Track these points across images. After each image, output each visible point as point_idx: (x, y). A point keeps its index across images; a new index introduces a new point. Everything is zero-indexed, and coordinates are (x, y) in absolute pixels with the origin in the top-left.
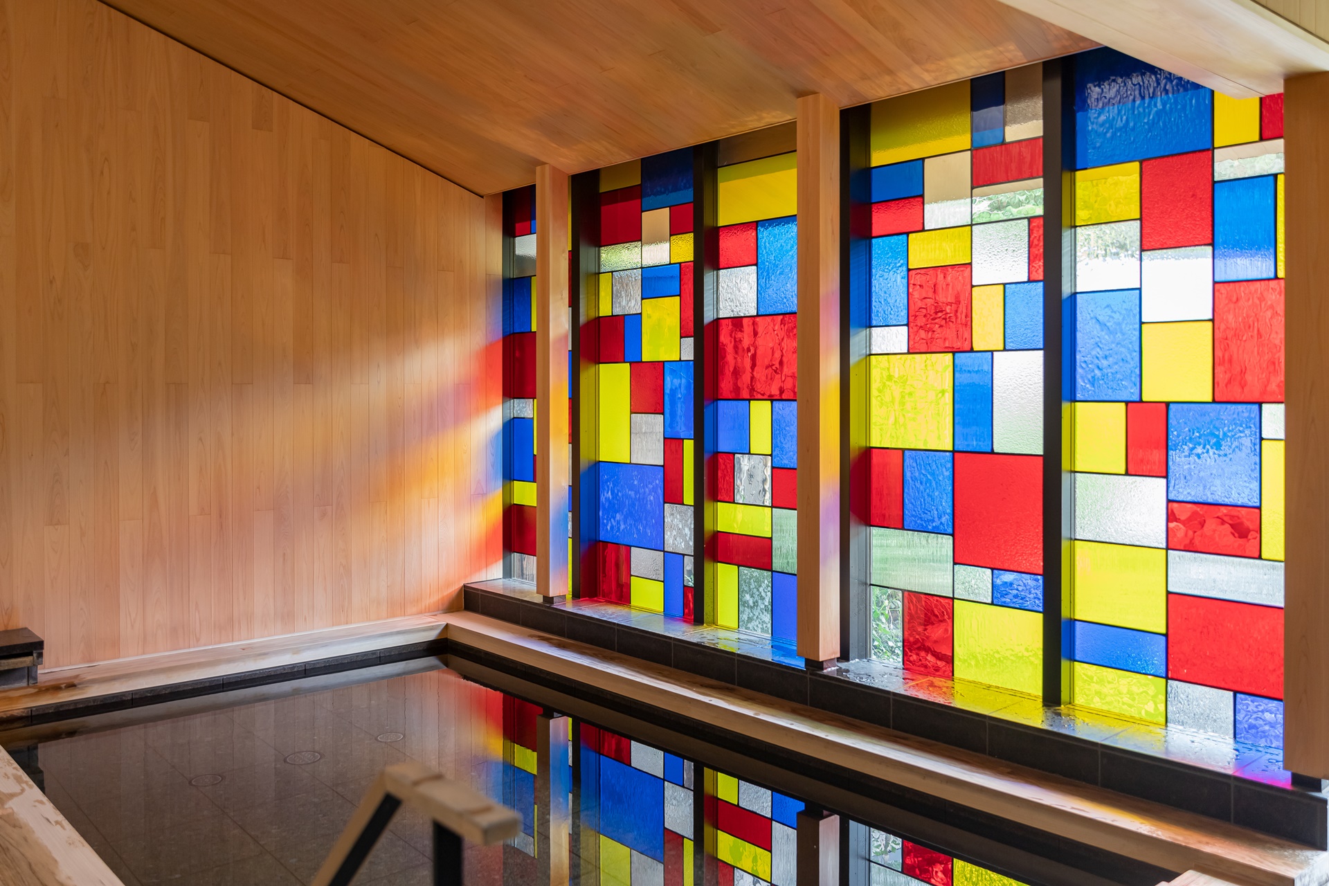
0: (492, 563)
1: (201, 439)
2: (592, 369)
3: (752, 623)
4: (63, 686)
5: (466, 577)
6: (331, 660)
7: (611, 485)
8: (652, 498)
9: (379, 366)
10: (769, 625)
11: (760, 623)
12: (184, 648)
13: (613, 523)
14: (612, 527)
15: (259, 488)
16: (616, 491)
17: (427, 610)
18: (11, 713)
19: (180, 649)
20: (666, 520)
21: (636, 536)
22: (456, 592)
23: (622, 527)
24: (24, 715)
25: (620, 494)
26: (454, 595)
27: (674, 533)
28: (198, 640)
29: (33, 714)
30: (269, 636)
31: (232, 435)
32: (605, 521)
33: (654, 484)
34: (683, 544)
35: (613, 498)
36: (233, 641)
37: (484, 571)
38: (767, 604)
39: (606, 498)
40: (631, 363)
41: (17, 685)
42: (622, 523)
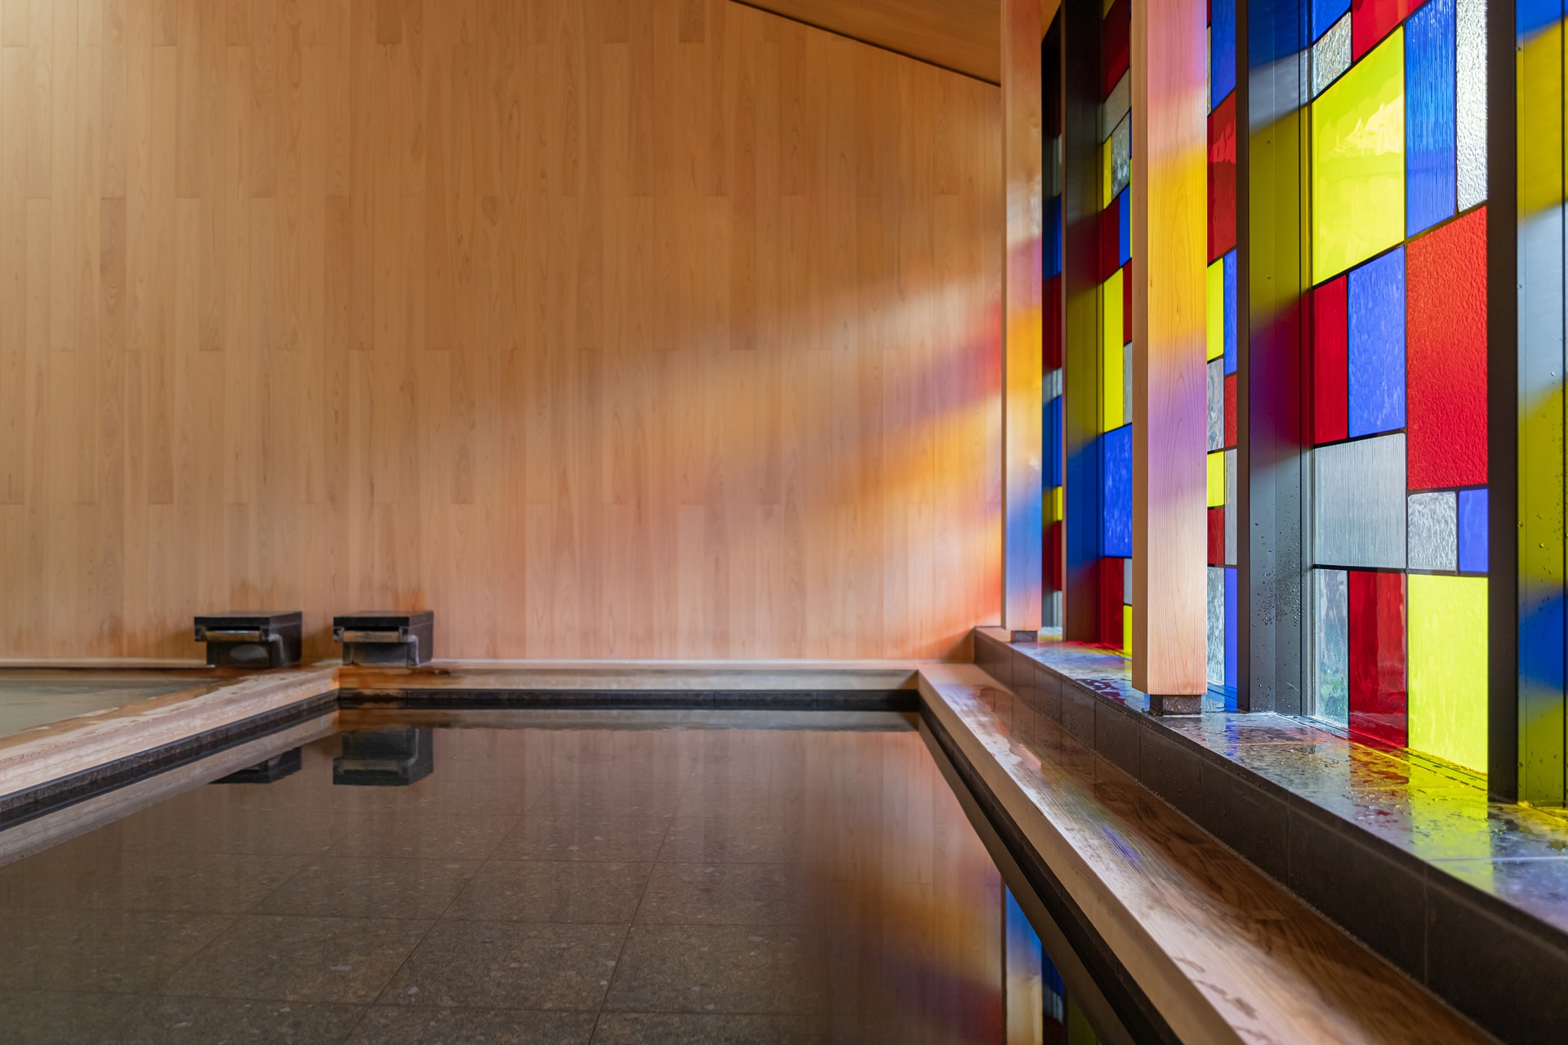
1: (616, 415)
2: (1091, 292)
4: (437, 671)
5: (977, 617)
7: (1112, 466)
13: (1113, 526)
15: (685, 476)
17: (913, 653)
18: (387, 691)
21: (1126, 540)
22: (960, 637)
24: (399, 696)
28: (611, 651)
29: (409, 696)
31: (654, 409)
32: (1108, 524)
35: (1113, 487)
39: (1108, 489)
40: (1123, 266)
41: (396, 664)
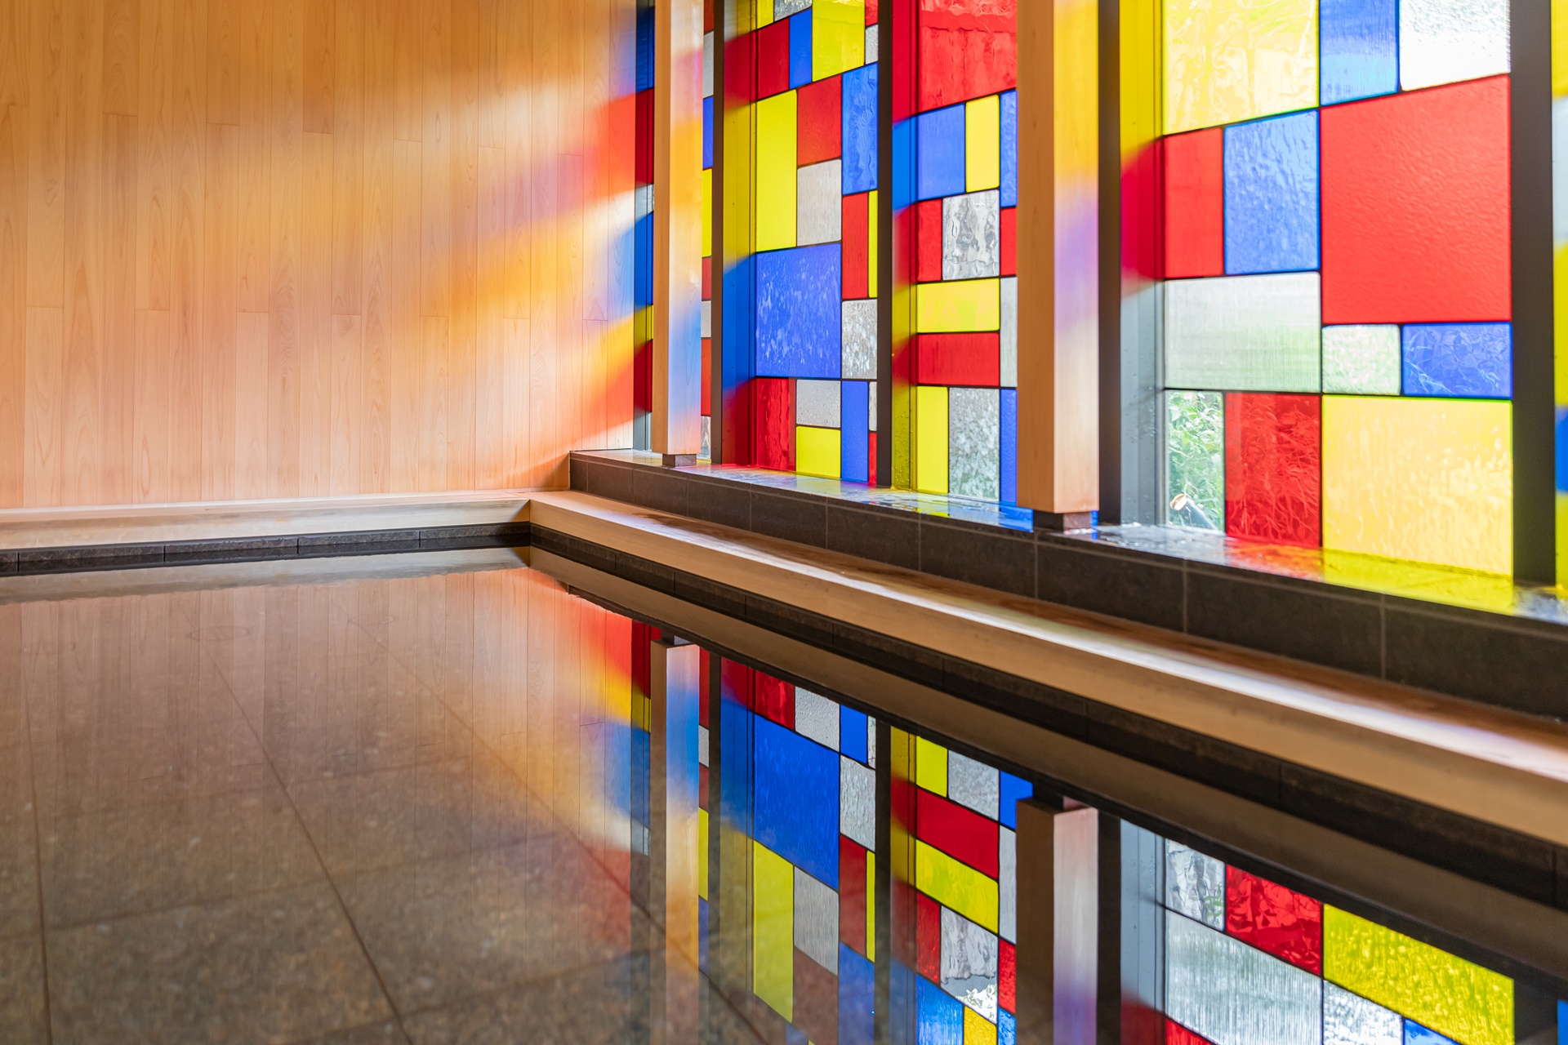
0: (616, 424)
1: (155, 198)
2: (744, 112)
3: (970, 483)
5: (573, 441)
6: (339, 535)
7: (772, 286)
8: (825, 296)
9: (438, 116)
10: (996, 484)
11: (981, 481)
12: (124, 503)
13: (773, 346)
14: (772, 353)
15: (245, 278)
16: (777, 295)
17: (511, 484)
19: (117, 503)
20: (844, 328)
21: (803, 361)
22: (558, 463)
23: (786, 349)
25: (782, 299)
26: (555, 466)
27: (856, 348)
30: (258, 498)
31: (206, 196)
32: (763, 345)
33: (828, 273)
34: (867, 364)
35: (773, 308)
36: (200, 500)
37: (603, 435)
38: (991, 446)
39: (764, 309)
40: (797, 89)
42: (785, 344)
